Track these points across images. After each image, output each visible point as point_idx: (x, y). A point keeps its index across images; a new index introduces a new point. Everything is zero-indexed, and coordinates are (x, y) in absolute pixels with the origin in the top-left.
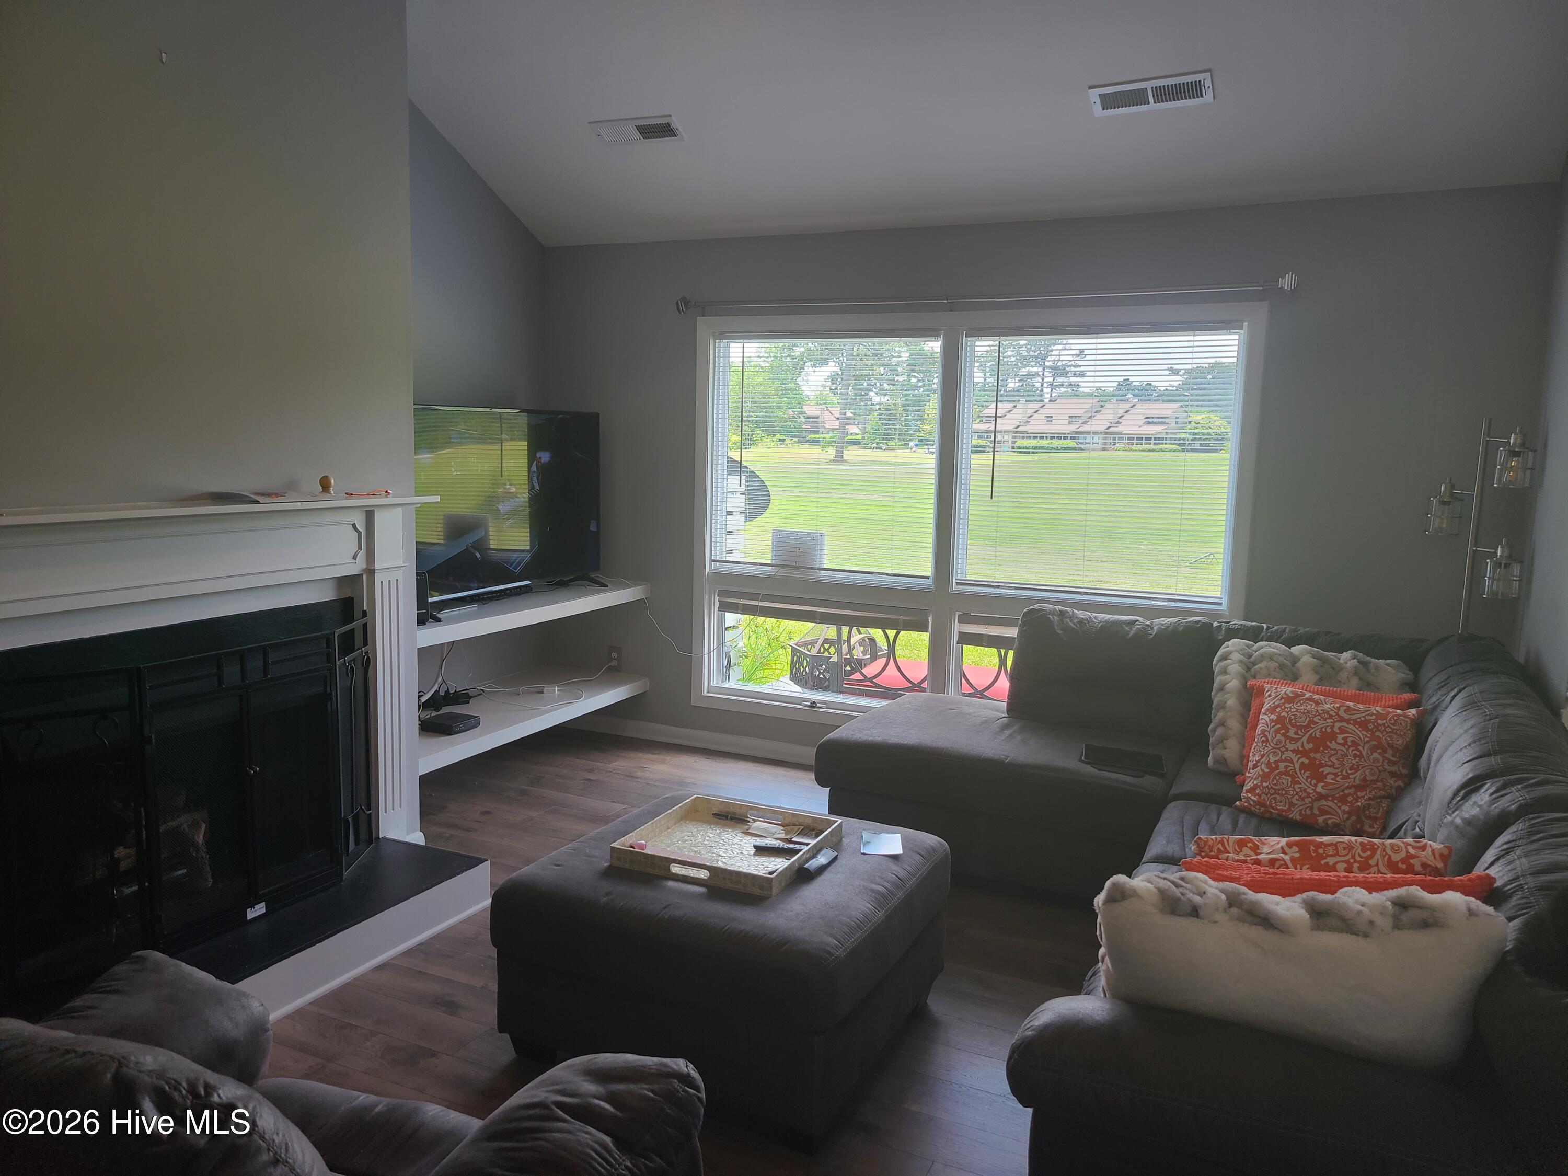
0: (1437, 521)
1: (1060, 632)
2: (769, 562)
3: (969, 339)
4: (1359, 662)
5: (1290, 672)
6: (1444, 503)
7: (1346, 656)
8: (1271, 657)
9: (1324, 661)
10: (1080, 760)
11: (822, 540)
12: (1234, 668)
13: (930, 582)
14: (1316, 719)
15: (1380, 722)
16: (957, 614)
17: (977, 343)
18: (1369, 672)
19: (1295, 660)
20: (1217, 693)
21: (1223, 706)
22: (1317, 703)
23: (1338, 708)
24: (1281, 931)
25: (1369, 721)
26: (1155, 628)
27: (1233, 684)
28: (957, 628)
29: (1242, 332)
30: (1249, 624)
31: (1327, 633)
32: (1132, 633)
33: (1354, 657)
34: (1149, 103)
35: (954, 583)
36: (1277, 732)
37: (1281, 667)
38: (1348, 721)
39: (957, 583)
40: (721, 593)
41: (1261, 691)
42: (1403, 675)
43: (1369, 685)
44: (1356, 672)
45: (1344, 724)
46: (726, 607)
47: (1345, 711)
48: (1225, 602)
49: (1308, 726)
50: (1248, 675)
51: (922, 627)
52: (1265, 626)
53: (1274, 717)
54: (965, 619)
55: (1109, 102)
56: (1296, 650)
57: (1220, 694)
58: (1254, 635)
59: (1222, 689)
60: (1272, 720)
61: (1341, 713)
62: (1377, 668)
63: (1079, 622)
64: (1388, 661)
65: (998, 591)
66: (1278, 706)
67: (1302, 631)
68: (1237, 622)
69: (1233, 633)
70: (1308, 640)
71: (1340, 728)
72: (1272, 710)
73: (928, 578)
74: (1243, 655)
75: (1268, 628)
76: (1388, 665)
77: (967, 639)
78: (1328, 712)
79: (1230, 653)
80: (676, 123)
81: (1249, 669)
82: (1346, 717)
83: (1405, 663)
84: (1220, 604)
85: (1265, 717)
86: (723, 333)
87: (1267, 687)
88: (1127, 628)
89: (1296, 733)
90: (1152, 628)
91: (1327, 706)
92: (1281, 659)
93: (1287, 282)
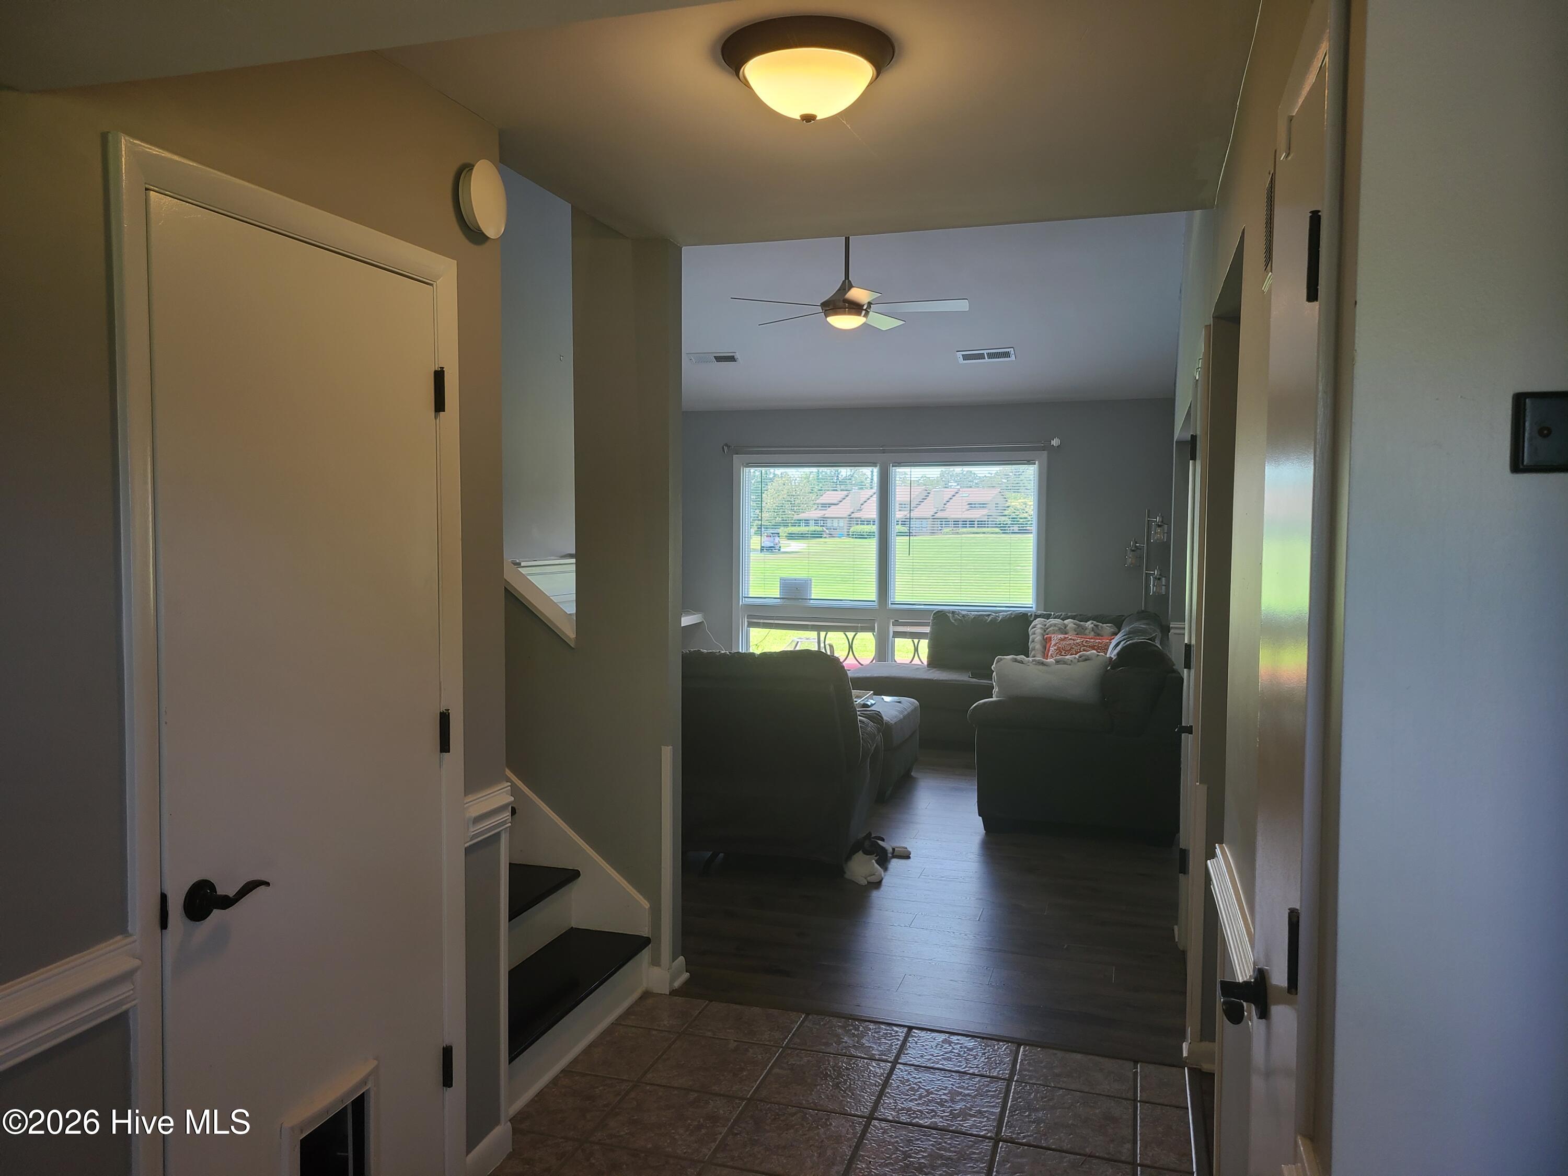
0: (1130, 559)
1: (953, 621)
2: (779, 596)
3: (893, 468)
4: (1094, 625)
5: (1063, 630)
6: (1133, 551)
7: (1089, 623)
8: (1055, 625)
9: (1079, 626)
10: (969, 677)
11: (811, 585)
12: (1038, 631)
13: (875, 604)
14: (1073, 647)
15: (1100, 645)
16: (892, 621)
17: (897, 470)
18: (1098, 629)
19: (1066, 626)
20: (1031, 643)
21: (1034, 649)
22: (1074, 640)
23: (1083, 641)
24: (1047, 666)
25: (1095, 646)
26: (1001, 617)
27: (1038, 638)
28: (892, 629)
29: (1035, 466)
30: (1045, 613)
31: (1080, 615)
32: (989, 620)
33: (1092, 623)
34: (985, 359)
35: (890, 604)
36: (1057, 654)
37: (1060, 629)
38: (1086, 646)
39: (891, 604)
40: (749, 617)
41: (1050, 638)
42: (1113, 630)
43: (1098, 635)
44: (1093, 630)
45: (1085, 648)
46: (751, 625)
47: (1086, 642)
48: (1034, 606)
49: (1070, 650)
50: (1044, 634)
51: (871, 629)
52: (1053, 613)
53: (1056, 648)
54: (896, 623)
55: (966, 357)
56: (1066, 622)
57: (1033, 643)
58: (1048, 617)
59: (1033, 641)
60: (1055, 649)
61: (1084, 643)
62: (1102, 627)
63: (963, 616)
64: (1107, 625)
65: (914, 607)
66: (1058, 643)
67: (1069, 614)
68: (1039, 612)
69: (1037, 617)
70: (1073, 618)
71: (1083, 649)
72: (1055, 645)
73: (874, 601)
74: (1042, 625)
75: (1054, 614)
76: (1107, 626)
77: (898, 634)
78: (1078, 644)
79: (1036, 625)
80: (737, 356)
81: (1045, 631)
82: (1086, 644)
83: (1114, 624)
84: (1032, 607)
85: (1052, 648)
86: (748, 464)
87: (1053, 636)
88: (987, 618)
89: (1065, 653)
90: (999, 617)
91: (1078, 641)
92: (1059, 626)
93: (1055, 442)
